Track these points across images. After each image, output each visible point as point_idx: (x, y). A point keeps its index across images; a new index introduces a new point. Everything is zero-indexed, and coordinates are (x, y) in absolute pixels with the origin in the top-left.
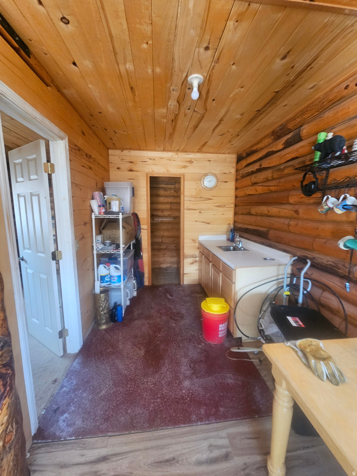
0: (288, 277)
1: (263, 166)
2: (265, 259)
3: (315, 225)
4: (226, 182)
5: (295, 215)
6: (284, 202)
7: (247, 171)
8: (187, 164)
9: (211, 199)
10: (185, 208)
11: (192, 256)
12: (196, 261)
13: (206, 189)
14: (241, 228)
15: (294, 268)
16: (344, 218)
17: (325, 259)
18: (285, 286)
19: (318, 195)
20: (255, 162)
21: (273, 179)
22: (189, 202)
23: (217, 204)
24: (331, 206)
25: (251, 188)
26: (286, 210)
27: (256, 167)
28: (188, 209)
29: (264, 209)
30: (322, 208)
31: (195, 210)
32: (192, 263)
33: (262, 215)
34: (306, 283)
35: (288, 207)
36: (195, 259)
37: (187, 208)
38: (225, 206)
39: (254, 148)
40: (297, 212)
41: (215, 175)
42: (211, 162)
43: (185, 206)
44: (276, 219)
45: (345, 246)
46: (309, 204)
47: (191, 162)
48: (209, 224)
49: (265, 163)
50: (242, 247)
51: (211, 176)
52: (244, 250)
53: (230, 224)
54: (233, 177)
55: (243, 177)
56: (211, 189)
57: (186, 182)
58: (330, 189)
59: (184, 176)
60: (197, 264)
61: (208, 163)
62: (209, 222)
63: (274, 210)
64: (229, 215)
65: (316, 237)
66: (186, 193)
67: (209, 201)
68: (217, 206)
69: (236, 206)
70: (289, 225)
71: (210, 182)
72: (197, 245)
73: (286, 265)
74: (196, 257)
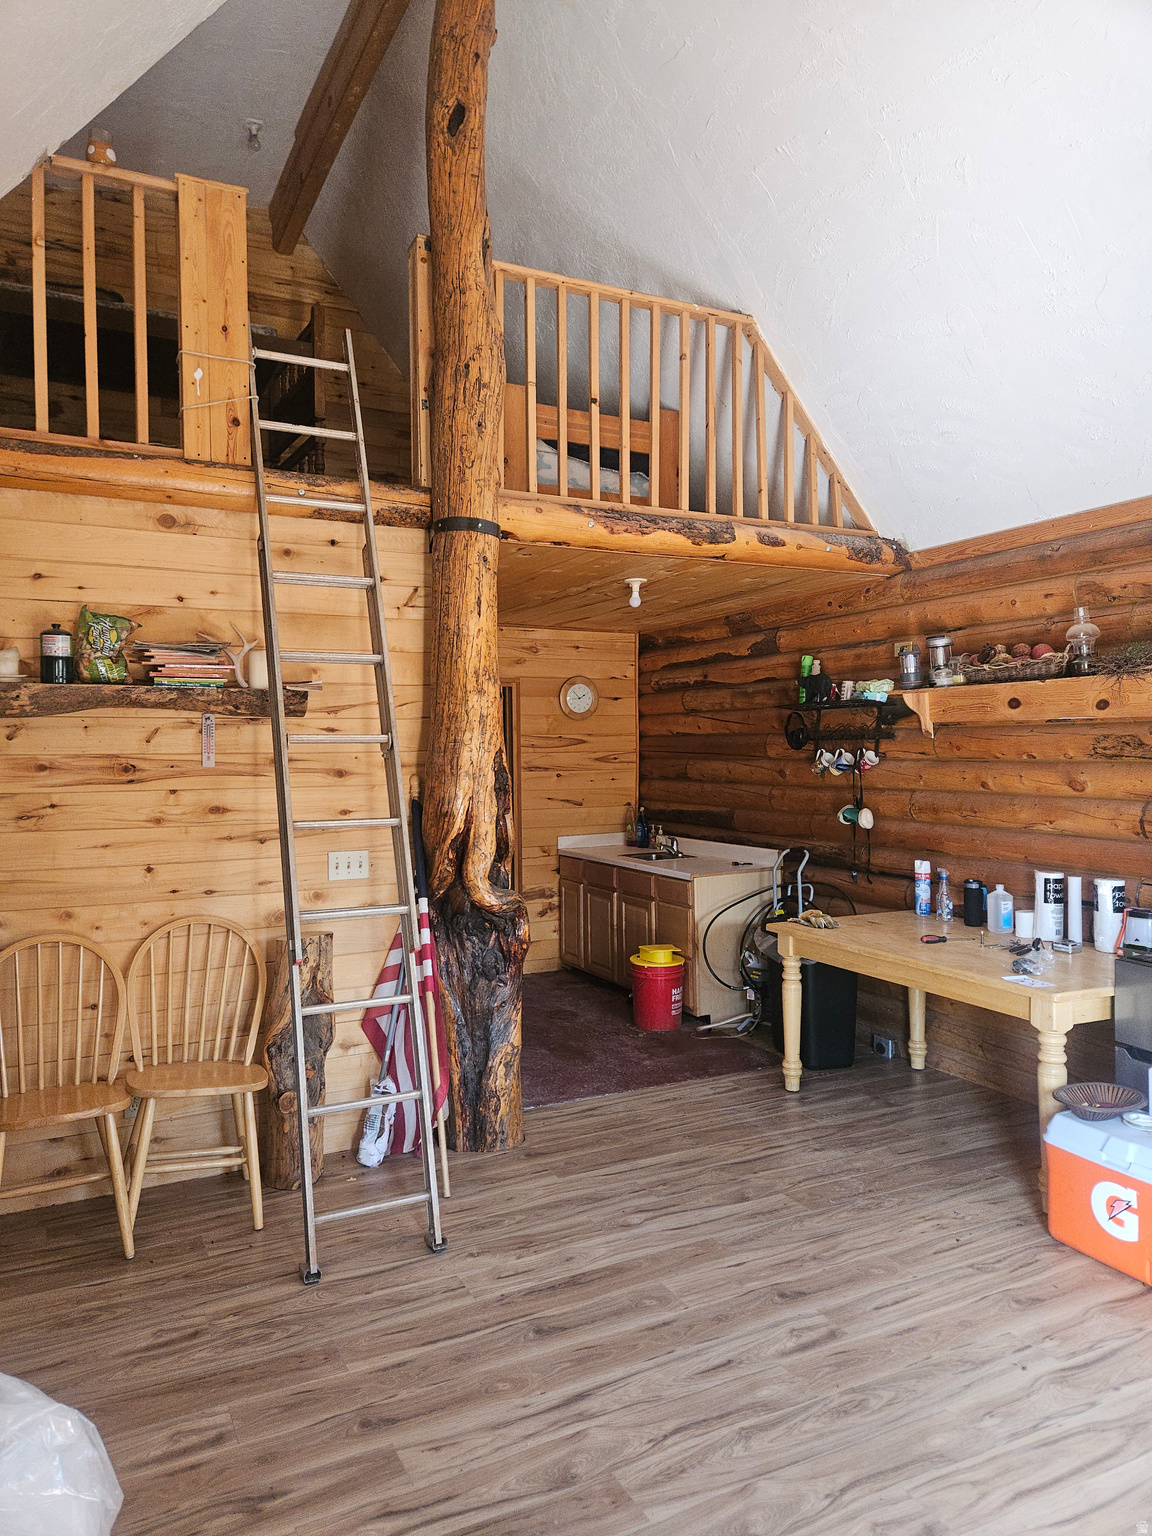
0: (778, 887)
1: (710, 679)
2: (736, 864)
3: (810, 793)
4: (616, 699)
5: (780, 779)
6: (757, 754)
7: (671, 681)
8: (525, 655)
9: (584, 742)
10: (523, 765)
11: (542, 894)
12: (551, 908)
13: (571, 715)
14: (662, 812)
15: (787, 874)
16: (843, 782)
17: (827, 847)
18: (775, 887)
19: (810, 746)
20: (690, 664)
21: (735, 709)
22: (531, 750)
23: (601, 755)
24: (826, 765)
25: (683, 719)
26: (761, 770)
27: (694, 676)
28: (530, 769)
29: (718, 767)
30: (816, 767)
31: (546, 769)
32: (542, 914)
33: (714, 780)
34: (806, 891)
35: (765, 764)
36: (550, 900)
37: (526, 766)
38: (616, 759)
39: (688, 635)
40: (781, 773)
41: (589, 682)
42: (580, 650)
43: (522, 760)
44: (744, 787)
45: (845, 818)
46: (800, 760)
47: (533, 650)
48: (581, 805)
49: (715, 674)
50: (678, 852)
51: (583, 686)
52: (684, 856)
53: (629, 804)
54: (632, 687)
55: (660, 690)
56: (584, 716)
57: (523, 700)
58: (823, 738)
59: (518, 685)
60: (555, 914)
61: (574, 652)
62: (579, 800)
63: (740, 769)
64: (629, 781)
65: (813, 814)
66: (524, 728)
67: (579, 746)
68: (597, 759)
69: (642, 757)
70: (771, 797)
71: (579, 699)
72: (553, 862)
73: (771, 869)
74: (552, 897)
